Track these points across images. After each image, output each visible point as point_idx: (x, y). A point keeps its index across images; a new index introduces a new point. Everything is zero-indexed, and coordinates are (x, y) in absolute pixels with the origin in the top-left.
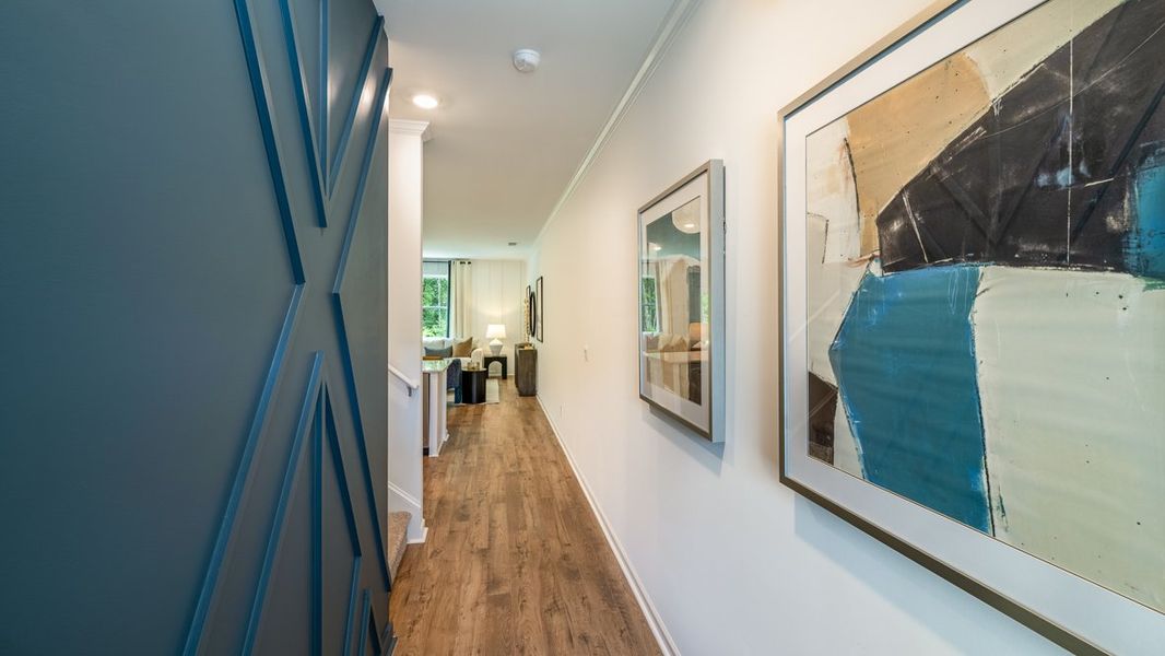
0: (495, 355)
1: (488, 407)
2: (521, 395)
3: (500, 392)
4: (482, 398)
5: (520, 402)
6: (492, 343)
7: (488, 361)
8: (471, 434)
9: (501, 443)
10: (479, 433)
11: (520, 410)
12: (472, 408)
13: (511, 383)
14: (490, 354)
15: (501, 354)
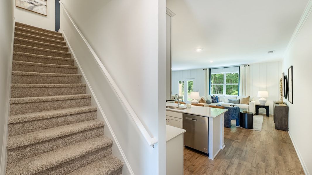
0: (262, 105)
1: (254, 132)
2: (277, 128)
3: (263, 124)
4: (251, 126)
5: (275, 132)
6: (261, 99)
7: (257, 107)
8: (237, 149)
9: (255, 165)
10: (242, 151)
11: (275, 139)
12: (244, 130)
13: (271, 119)
14: (259, 104)
15: (266, 104)
